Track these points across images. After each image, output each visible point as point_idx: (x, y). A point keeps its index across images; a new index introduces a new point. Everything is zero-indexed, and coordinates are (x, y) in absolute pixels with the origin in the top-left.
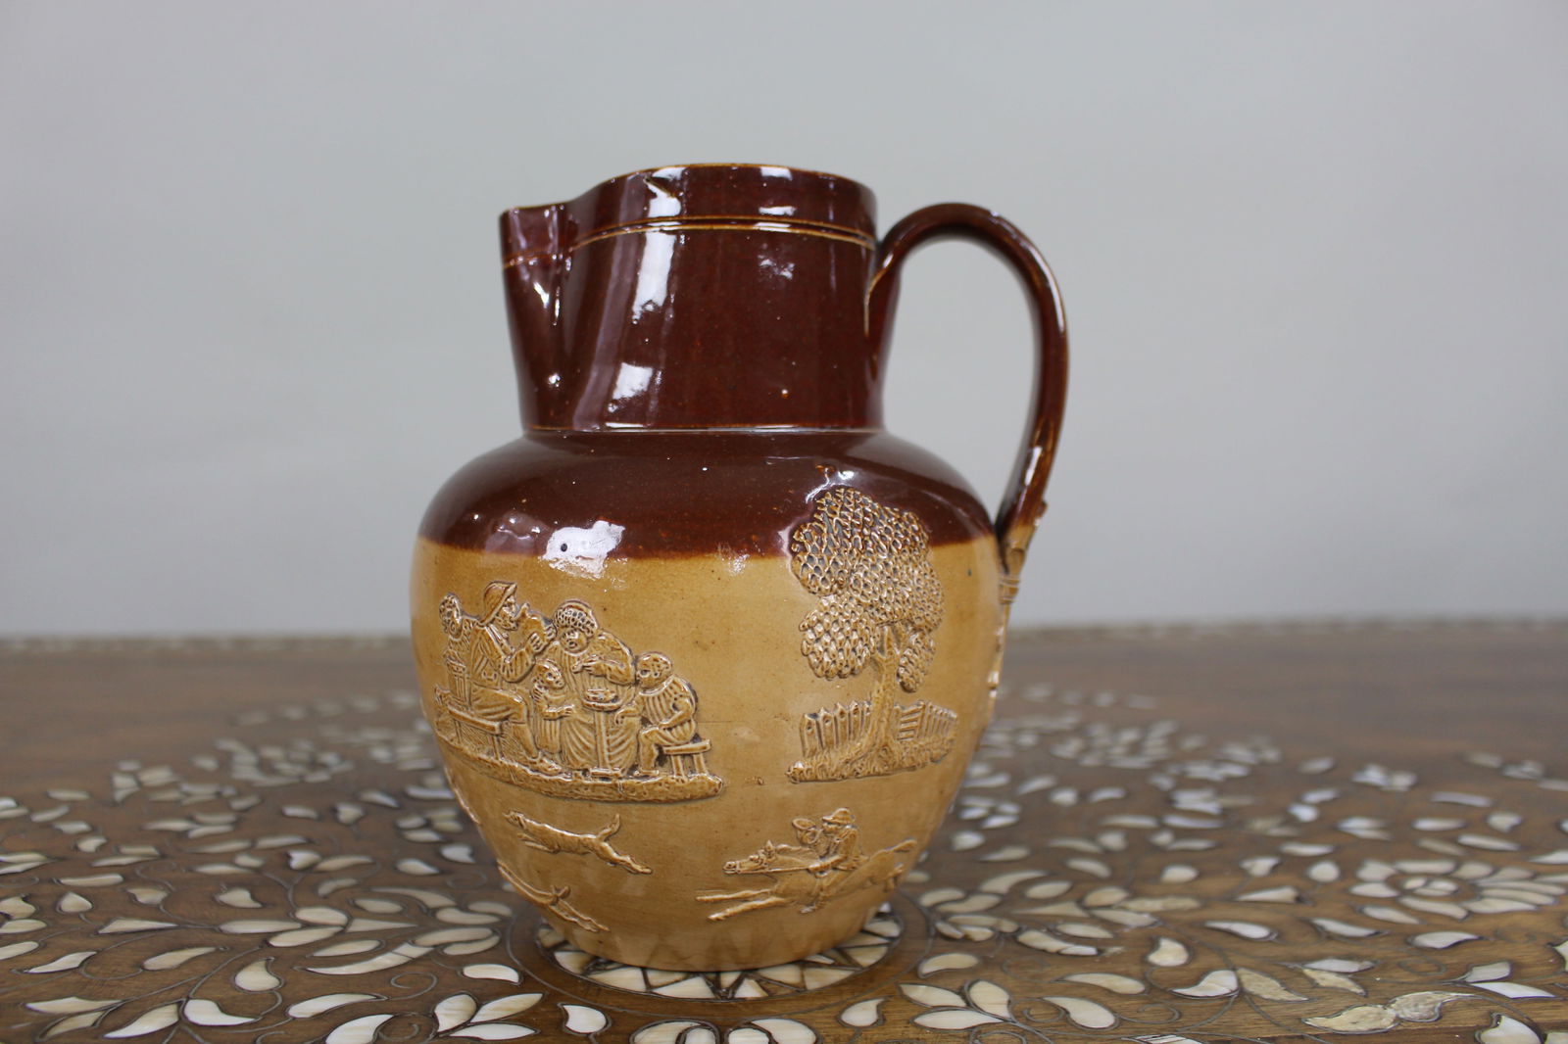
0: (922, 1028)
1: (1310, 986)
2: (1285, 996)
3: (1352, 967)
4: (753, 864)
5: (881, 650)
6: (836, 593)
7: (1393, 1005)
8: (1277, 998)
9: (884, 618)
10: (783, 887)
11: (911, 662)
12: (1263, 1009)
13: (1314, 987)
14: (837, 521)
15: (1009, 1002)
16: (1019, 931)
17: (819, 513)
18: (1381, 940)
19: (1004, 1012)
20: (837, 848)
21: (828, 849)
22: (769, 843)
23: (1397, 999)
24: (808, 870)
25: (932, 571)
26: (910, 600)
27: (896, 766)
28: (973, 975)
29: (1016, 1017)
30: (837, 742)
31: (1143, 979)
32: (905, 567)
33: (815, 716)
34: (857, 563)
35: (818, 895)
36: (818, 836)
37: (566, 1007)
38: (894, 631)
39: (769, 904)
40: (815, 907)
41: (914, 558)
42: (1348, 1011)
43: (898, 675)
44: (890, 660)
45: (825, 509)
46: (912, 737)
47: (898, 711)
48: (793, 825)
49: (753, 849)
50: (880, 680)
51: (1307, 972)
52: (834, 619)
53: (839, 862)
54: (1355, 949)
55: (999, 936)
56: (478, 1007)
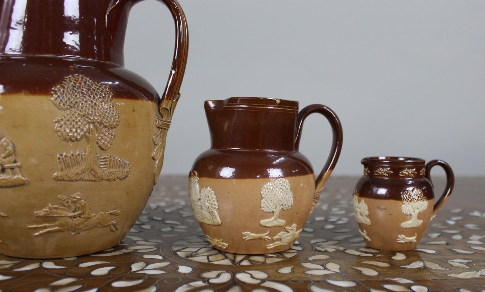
0: (307, 274)
1: (450, 266)
2: (441, 268)
3: (466, 261)
4: (44, 213)
5: (89, 133)
6: (69, 110)
7: (480, 271)
8: (438, 269)
9: (90, 121)
10: (59, 223)
11: (103, 139)
12: (433, 272)
13: (451, 266)
14: (72, 85)
15: (340, 268)
16: (345, 249)
17: (65, 81)
18: (477, 255)
19: (338, 271)
20: (79, 208)
21: (75, 209)
22: (50, 205)
23: (482, 270)
24: (68, 216)
25: (113, 106)
26: (102, 115)
27: (100, 178)
28: (328, 261)
29: (342, 272)
30: (72, 166)
31: (389, 263)
32: (100, 103)
33: (62, 155)
34: (78, 100)
35: (75, 228)
36: (69, 203)
37: (178, 266)
38: (95, 126)
39: (55, 230)
40: (76, 233)
41: (105, 100)
42: (463, 273)
43: (97, 143)
44: (93, 137)
45: (68, 80)
46: (106, 168)
47: (98, 157)
48: (58, 198)
49: (44, 206)
50: (89, 144)
51: (449, 262)
52: (67, 119)
53: (80, 214)
54: (466, 257)
55: (338, 251)
56: (147, 265)
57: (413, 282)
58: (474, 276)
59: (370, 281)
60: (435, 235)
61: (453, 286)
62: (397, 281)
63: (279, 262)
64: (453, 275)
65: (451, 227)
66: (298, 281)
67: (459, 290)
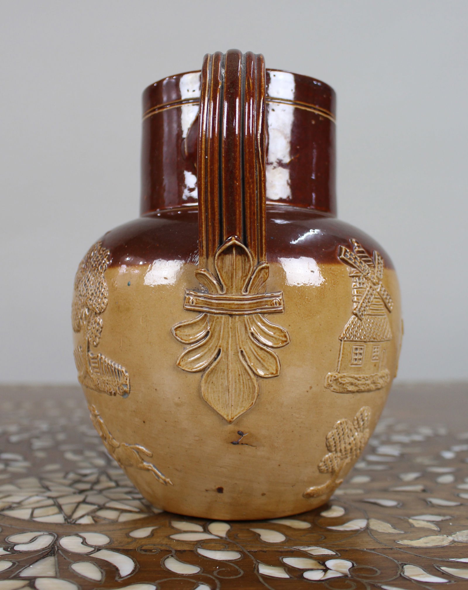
0: (172, 540)
1: (409, 527)
2: (392, 531)
3: (439, 519)
8: (387, 532)
13: (411, 527)
15: (229, 531)
19: (223, 535)
29: (229, 537)
31: (313, 522)
51: (410, 520)
54: (444, 511)
57: (334, 553)
58: (439, 544)
59: (265, 552)
60: (411, 476)
61: (396, 560)
62: (309, 552)
63: (139, 520)
64: (406, 542)
65: (445, 463)
66: (150, 551)
67: (403, 567)
